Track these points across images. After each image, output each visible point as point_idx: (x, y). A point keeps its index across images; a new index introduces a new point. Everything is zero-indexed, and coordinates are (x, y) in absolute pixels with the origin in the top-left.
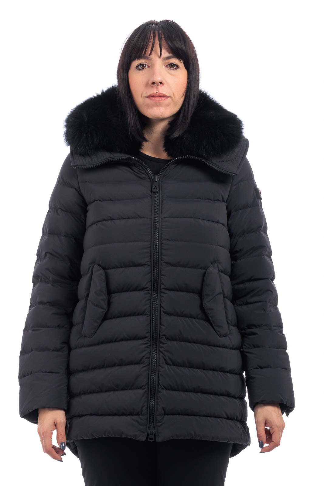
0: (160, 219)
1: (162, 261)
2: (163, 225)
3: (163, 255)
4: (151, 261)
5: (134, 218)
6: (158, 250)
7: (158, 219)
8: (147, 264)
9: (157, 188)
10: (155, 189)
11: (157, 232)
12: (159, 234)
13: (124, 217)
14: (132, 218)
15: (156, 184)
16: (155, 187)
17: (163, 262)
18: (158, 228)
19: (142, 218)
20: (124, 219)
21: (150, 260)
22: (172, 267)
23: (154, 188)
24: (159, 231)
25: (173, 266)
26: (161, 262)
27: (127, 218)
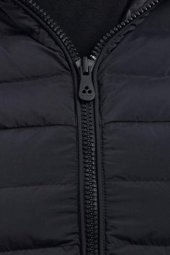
0: (98, 127)
1: (108, 233)
2: (105, 141)
3: (111, 218)
4: (80, 233)
5: (33, 126)
6: (96, 204)
7: (93, 127)
8: (72, 241)
9: (90, 92)
10: (87, 93)
11: (92, 161)
12: (96, 165)
13: (8, 125)
14: (28, 127)
15: (86, 81)
16: (87, 88)
17: (112, 235)
18: (93, 149)
19: (53, 125)
20: (8, 128)
21: (76, 230)
22: (135, 246)
23: (84, 92)
24: (96, 157)
25: (136, 243)
26: (106, 235)
27: (14, 128)
